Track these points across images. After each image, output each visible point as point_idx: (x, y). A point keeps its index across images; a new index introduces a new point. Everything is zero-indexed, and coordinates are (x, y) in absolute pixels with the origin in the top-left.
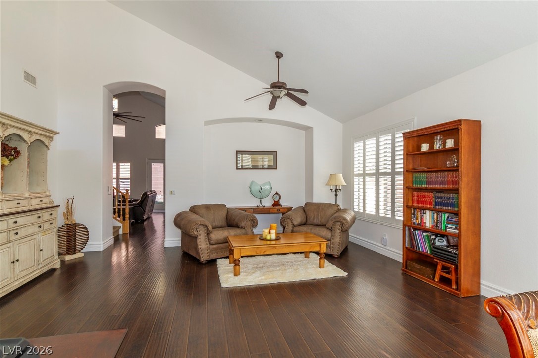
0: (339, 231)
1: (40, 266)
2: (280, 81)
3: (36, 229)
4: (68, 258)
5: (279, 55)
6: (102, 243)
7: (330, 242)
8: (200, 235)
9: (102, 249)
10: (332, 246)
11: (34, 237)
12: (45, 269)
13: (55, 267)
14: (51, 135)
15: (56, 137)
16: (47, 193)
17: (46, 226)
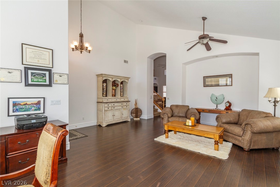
0: (249, 132)
1: (122, 119)
2: (205, 34)
3: (121, 107)
4: (135, 119)
5: (204, 19)
6: (146, 116)
7: (241, 138)
8: (165, 118)
9: (146, 119)
10: (242, 141)
11: (120, 110)
12: (124, 120)
13: (128, 120)
14: (128, 79)
15: (129, 79)
16: (128, 97)
17: (125, 107)
